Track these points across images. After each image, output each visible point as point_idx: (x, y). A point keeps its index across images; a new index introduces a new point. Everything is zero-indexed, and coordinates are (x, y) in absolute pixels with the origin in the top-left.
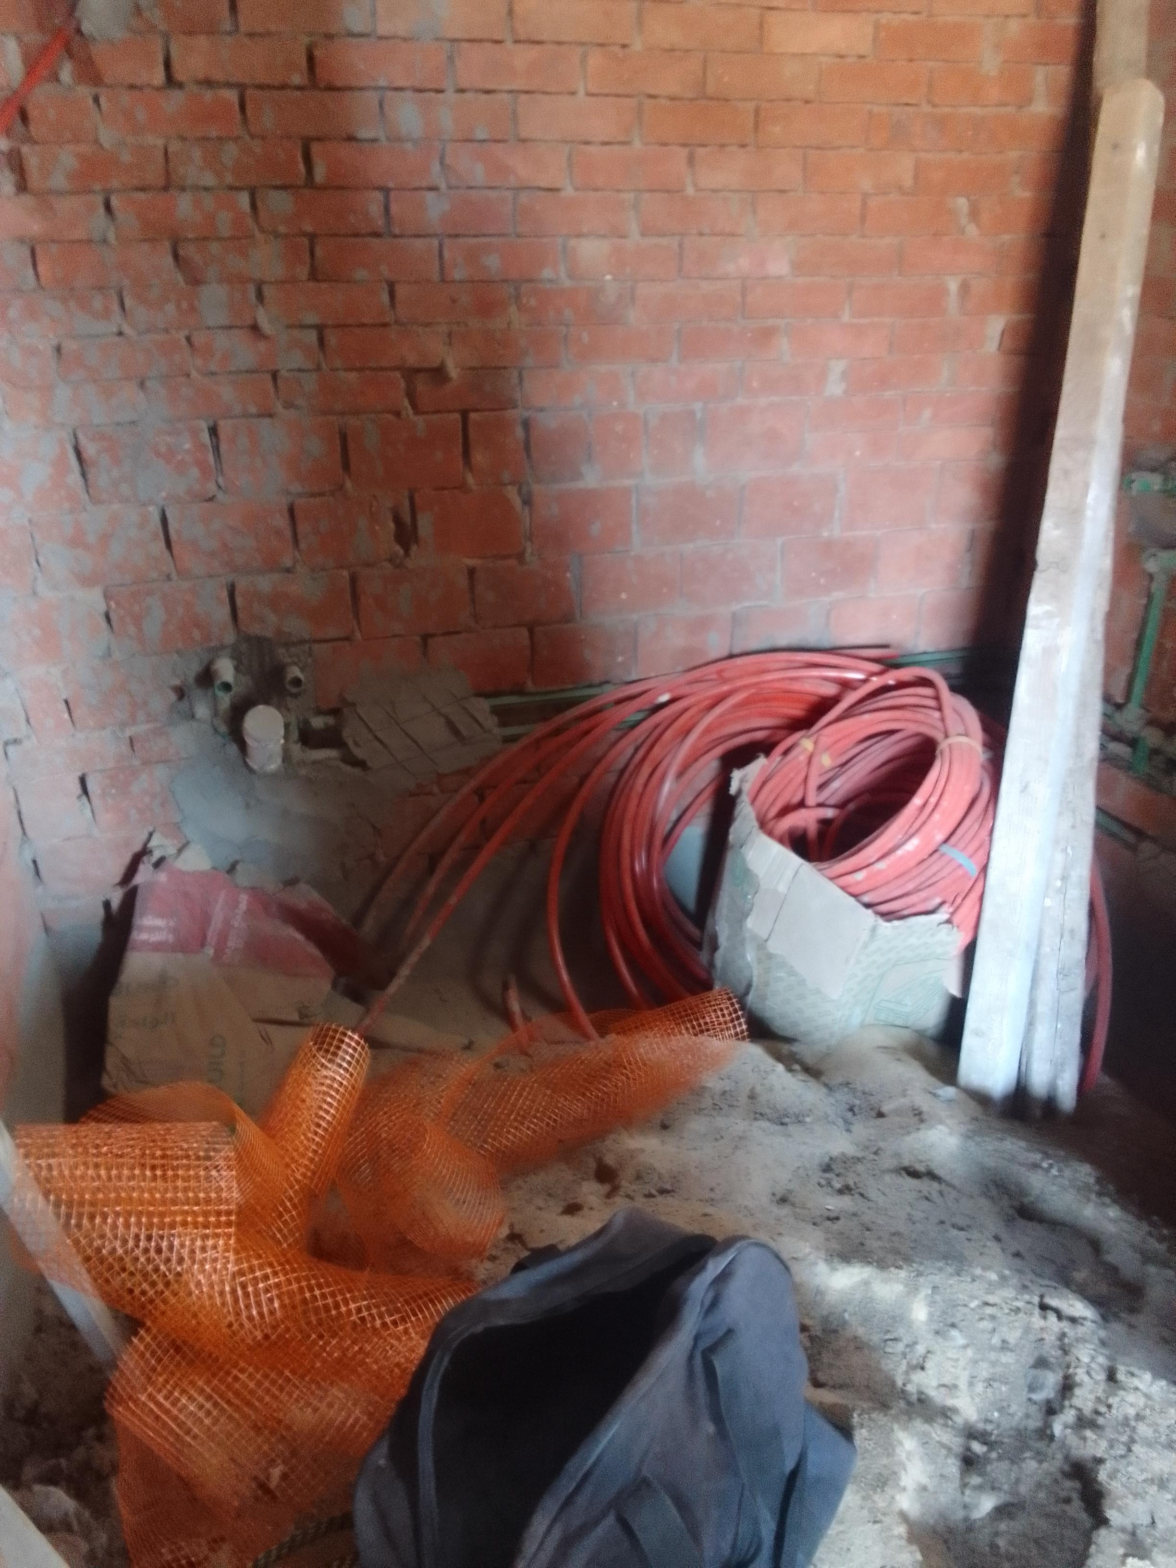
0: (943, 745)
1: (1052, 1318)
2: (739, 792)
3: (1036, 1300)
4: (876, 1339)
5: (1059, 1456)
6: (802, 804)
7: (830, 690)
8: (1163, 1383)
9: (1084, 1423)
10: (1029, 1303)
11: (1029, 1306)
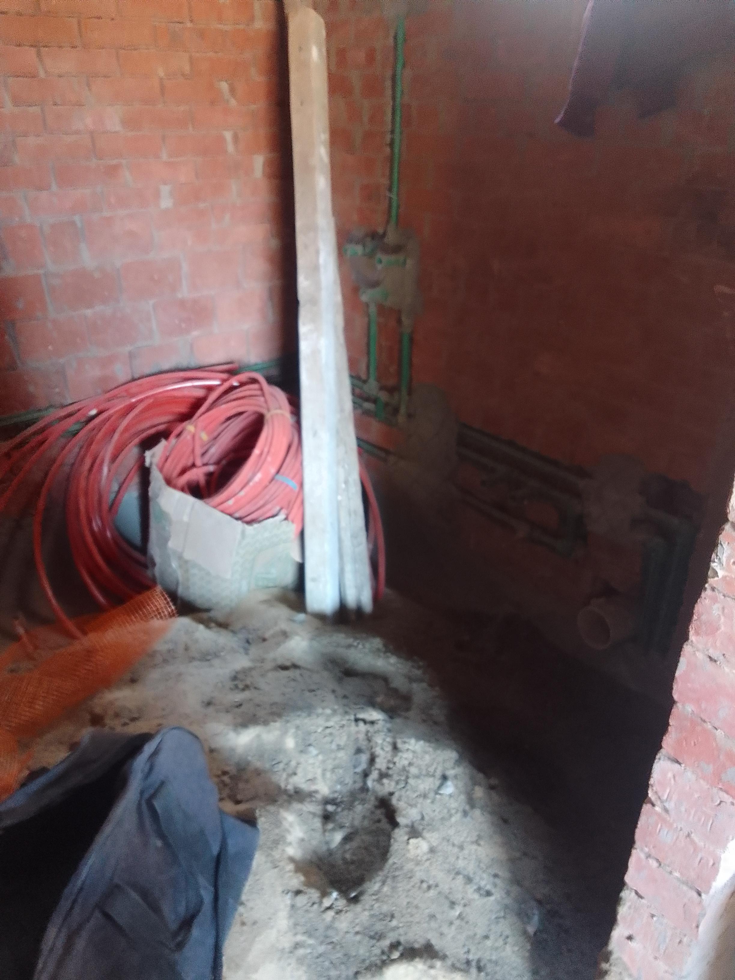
0: (268, 416)
1: (361, 724)
2: (151, 464)
3: (352, 717)
4: (267, 766)
5: (373, 798)
6: (193, 465)
7: (201, 393)
8: (422, 743)
9: (383, 775)
10: (349, 720)
11: (349, 722)
